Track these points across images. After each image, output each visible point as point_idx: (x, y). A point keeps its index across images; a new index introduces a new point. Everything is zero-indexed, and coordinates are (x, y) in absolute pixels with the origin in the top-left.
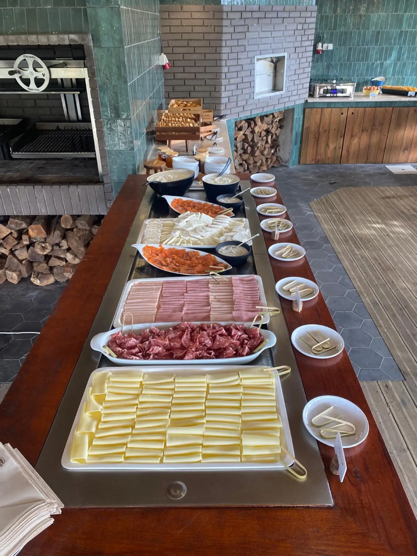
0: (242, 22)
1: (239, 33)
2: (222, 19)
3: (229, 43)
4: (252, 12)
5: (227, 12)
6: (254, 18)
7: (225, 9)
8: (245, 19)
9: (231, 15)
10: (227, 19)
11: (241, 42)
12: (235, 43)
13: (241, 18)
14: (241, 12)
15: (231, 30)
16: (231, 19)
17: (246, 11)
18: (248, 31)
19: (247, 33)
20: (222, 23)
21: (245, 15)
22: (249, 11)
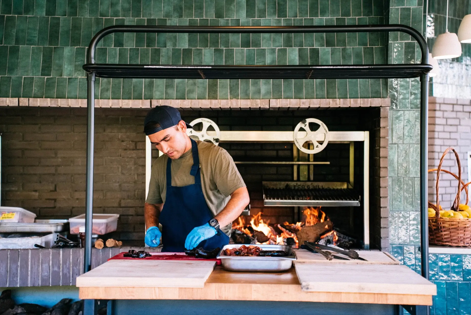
0: (453, 115)
1: (451, 125)
2: (435, 110)
3: (442, 135)
4: (463, 105)
5: (440, 104)
6: (466, 112)
7: (438, 101)
8: (457, 112)
9: (444, 107)
10: (440, 110)
11: (453, 136)
12: (447, 135)
13: (453, 111)
14: (453, 105)
15: (443, 121)
16: (443, 111)
17: (457, 104)
18: (460, 125)
19: (459, 127)
20: (435, 114)
21: (457, 108)
22: (461, 105)
